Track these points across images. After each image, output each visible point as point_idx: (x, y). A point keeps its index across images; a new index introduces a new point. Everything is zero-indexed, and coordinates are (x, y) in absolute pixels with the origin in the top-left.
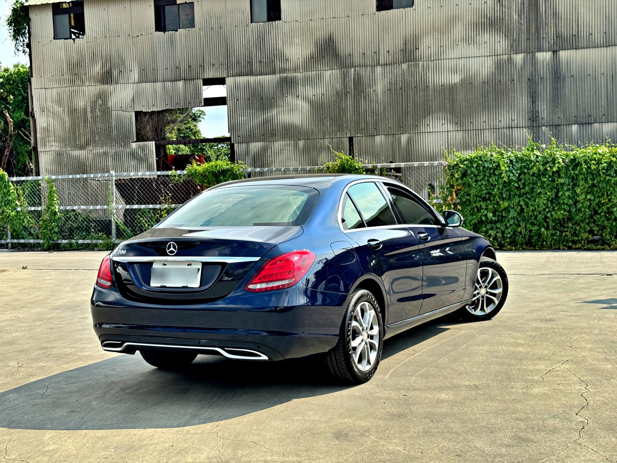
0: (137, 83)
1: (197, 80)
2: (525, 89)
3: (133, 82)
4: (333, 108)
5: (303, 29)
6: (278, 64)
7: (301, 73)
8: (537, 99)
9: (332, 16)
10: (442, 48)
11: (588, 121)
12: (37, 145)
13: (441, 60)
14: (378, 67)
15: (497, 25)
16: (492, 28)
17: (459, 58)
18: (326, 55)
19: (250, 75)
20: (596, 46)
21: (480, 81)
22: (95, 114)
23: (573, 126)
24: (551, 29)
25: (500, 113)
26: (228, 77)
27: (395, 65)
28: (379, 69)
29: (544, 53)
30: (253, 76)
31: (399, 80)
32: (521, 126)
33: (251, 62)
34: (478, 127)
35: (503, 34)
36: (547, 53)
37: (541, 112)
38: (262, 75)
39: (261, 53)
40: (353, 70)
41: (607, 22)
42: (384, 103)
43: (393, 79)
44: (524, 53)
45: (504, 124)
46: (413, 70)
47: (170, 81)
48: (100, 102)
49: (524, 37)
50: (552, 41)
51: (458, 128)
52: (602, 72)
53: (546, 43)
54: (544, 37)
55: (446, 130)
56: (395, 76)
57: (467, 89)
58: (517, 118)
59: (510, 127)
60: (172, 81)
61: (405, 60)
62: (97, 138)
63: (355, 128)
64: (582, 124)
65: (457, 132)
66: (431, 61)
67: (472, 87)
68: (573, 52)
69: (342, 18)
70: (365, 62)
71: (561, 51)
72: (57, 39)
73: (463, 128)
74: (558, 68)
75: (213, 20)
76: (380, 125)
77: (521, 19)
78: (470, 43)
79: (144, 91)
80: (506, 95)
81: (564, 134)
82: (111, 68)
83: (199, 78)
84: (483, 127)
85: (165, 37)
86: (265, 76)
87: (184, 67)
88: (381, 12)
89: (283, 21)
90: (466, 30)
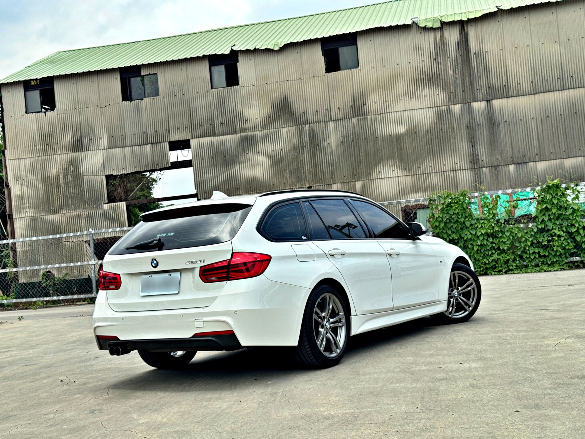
0: (106, 149)
1: (163, 143)
2: (464, 136)
3: (103, 148)
4: (291, 161)
5: (259, 92)
6: (238, 125)
7: (260, 132)
8: (476, 144)
9: (285, 80)
10: (387, 103)
11: (523, 161)
12: (12, 212)
13: (387, 113)
14: (331, 122)
15: (435, 80)
16: (430, 83)
17: (403, 111)
18: (282, 114)
19: (213, 136)
20: (525, 94)
21: (423, 130)
22: (68, 180)
23: (510, 166)
24: (483, 82)
25: (444, 157)
26: (192, 138)
27: (346, 120)
28: (331, 124)
29: (479, 102)
30: (215, 136)
31: (350, 133)
32: (464, 169)
33: (213, 123)
34: (425, 172)
35: (440, 88)
36: (481, 102)
37: (481, 155)
38: (224, 135)
39: (222, 115)
40: (307, 126)
41: (533, 72)
42: (338, 154)
43: (345, 132)
44: (461, 103)
45: (448, 168)
46: (362, 124)
47: (138, 145)
48: (72, 168)
49: (459, 89)
50: (485, 92)
51: (407, 173)
52: (532, 117)
53: (480, 93)
54: (478, 88)
55: (397, 175)
56: (347, 129)
57: (412, 138)
58: (460, 162)
59: (454, 169)
60: (140, 145)
61: (354, 115)
62: (70, 202)
63: (313, 178)
64: (518, 163)
65: (406, 177)
66: (378, 114)
67: (417, 136)
68: (504, 100)
69: (295, 80)
70: (318, 118)
71: (493, 101)
72: (29, 113)
73: (412, 173)
74: (492, 115)
75: (176, 88)
76: (336, 174)
77: (456, 74)
78: (412, 97)
79: (113, 155)
80: (448, 142)
81: (503, 174)
82: (81, 137)
83: (165, 141)
84: (430, 171)
85: (132, 105)
86: (227, 136)
87: (150, 132)
88: (330, 73)
89: (241, 85)
90: (407, 86)
